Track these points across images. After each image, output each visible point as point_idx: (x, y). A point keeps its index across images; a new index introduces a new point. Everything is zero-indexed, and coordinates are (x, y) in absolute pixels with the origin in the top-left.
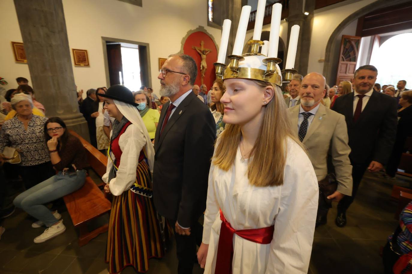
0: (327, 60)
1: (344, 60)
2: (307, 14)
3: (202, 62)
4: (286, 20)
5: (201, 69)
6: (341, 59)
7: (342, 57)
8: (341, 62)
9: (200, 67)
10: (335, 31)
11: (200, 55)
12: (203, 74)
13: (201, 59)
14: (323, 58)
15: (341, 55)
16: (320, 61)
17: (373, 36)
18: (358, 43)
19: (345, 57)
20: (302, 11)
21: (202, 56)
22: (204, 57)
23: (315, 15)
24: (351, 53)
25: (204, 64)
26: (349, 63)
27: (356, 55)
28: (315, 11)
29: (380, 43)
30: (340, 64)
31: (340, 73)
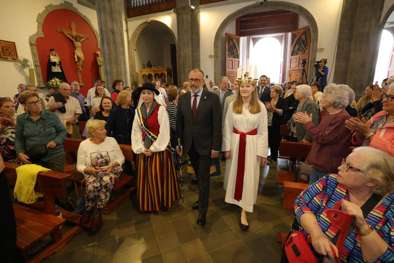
0: (216, 56)
1: (230, 57)
2: (193, 7)
3: (76, 51)
4: (174, 11)
5: (76, 60)
6: (227, 55)
7: (228, 54)
8: (228, 58)
9: (75, 58)
10: (219, 28)
11: (72, 42)
12: (80, 68)
13: (74, 48)
14: (213, 54)
15: (227, 52)
16: (210, 56)
17: (248, 37)
18: (238, 41)
19: (230, 54)
20: (188, 5)
21: (75, 43)
22: (78, 44)
23: (200, 10)
24: (235, 51)
25: (79, 53)
26: (233, 59)
27: (238, 53)
28: (200, 6)
29: (254, 43)
30: (227, 61)
31: (228, 68)
